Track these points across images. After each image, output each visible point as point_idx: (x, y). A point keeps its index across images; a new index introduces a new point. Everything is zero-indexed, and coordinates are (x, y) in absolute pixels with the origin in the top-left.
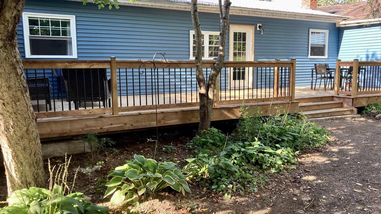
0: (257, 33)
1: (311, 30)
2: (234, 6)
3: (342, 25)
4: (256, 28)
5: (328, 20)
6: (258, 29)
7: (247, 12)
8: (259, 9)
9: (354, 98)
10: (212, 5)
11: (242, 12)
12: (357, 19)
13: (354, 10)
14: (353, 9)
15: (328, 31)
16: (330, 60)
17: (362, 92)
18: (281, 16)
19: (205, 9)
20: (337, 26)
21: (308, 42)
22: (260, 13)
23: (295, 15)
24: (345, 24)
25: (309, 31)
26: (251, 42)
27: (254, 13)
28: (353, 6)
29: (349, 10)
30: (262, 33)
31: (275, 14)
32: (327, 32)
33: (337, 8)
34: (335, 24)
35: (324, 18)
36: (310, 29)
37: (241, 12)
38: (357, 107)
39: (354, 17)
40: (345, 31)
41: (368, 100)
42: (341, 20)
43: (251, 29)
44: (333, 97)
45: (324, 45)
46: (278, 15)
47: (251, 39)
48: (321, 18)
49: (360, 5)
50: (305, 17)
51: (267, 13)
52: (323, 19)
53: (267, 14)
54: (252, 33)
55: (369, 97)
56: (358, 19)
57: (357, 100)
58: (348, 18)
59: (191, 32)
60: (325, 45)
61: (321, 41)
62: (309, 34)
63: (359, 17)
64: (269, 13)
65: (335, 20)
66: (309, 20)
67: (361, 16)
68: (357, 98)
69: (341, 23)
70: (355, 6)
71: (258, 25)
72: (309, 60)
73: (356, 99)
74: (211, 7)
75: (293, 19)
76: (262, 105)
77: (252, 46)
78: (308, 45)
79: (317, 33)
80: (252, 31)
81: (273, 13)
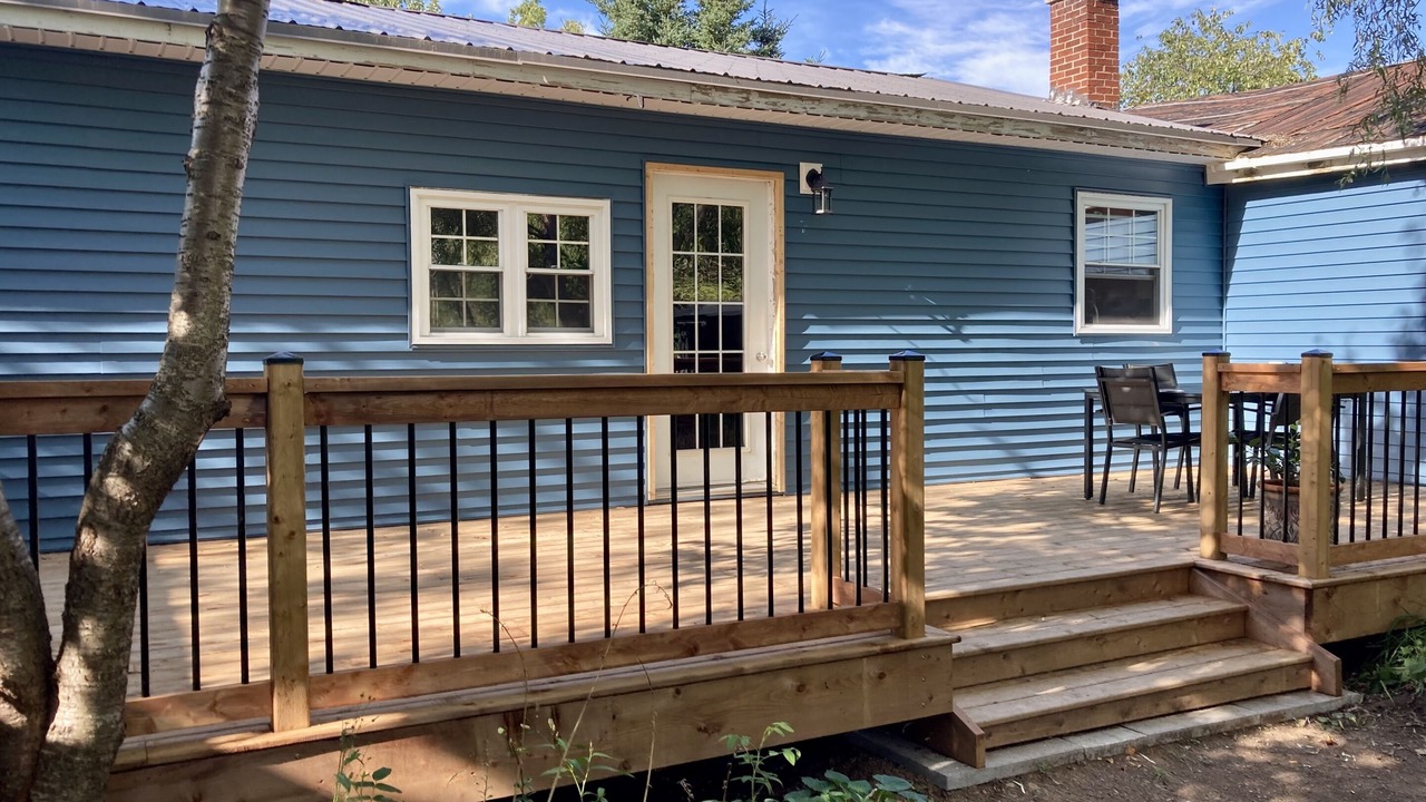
0: (796, 209)
1: (1086, 200)
2: (659, 66)
3: (1237, 172)
4: (792, 183)
5: (1166, 147)
6: (805, 189)
7: (736, 97)
8: (800, 85)
9: (1316, 587)
10: (525, 54)
11: (705, 98)
12: (1307, 147)
13: (1290, 113)
14: (1283, 110)
15: (1169, 201)
16: (1185, 343)
17: (1362, 546)
18: (924, 121)
19: (486, 74)
20: (1211, 181)
21: (1073, 257)
22: (808, 105)
23: (998, 121)
24: (1250, 172)
25: (1073, 204)
26: (771, 257)
27: (775, 104)
28: (1285, 97)
29: (1269, 114)
30: (821, 211)
31: (889, 114)
32: (1164, 206)
33: (1215, 111)
34: (1201, 171)
35: (1148, 140)
36: (1080, 195)
37: (698, 96)
38: (1334, 638)
39: (1292, 139)
40: (1249, 204)
41: (1396, 593)
42: (1230, 149)
43: (770, 189)
44: (1191, 569)
45: (1154, 272)
46: (905, 118)
47: (771, 238)
48: (1130, 137)
49: (1316, 93)
50: (1046, 132)
51: (847, 105)
52: (1141, 145)
53: (844, 112)
54: (770, 209)
55: (1403, 577)
56: (1314, 146)
57: (1335, 597)
58: (1263, 142)
59: (420, 197)
60: (1159, 269)
61: (1136, 251)
62: (1073, 217)
63: (1313, 139)
64: (855, 105)
65: (1201, 150)
66: (1069, 146)
67: (1326, 134)
68: (1334, 586)
69: (1229, 166)
70: (1294, 97)
71: (805, 168)
72: (1077, 344)
73: (1328, 596)
74: (520, 62)
75: (987, 138)
76: (679, 687)
77: (776, 273)
78: (1073, 270)
79: (1116, 212)
80: (771, 199)
81: (880, 110)
